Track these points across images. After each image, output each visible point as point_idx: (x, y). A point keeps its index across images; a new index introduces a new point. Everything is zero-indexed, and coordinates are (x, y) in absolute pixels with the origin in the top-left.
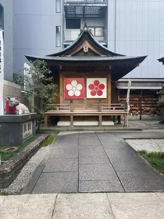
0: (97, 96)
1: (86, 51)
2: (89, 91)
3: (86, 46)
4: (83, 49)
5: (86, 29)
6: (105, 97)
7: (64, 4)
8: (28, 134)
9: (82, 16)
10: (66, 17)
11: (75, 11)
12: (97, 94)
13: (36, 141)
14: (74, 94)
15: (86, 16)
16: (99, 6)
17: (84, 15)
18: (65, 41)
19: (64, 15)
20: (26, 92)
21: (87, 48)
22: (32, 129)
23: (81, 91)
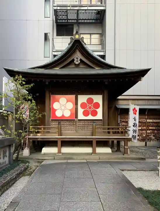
0: (90, 117)
1: (77, 63)
2: (80, 111)
3: (78, 57)
4: (73, 60)
5: (77, 36)
6: (101, 118)
7: (54, 7)
8: (3, 163)
9: (75, 21)
10: (56, 22)
11: (67, 16)
12: (90, 115)
13: (12, 171)
14: (63, 114)
15: (80, 21)
16: (95, 10)
17: (77, 20)
18: (55, 51)
19: (55, 20)
20: (4, 112)
21: (79, 59)
22: (8, 156)
23: (70, 110)
